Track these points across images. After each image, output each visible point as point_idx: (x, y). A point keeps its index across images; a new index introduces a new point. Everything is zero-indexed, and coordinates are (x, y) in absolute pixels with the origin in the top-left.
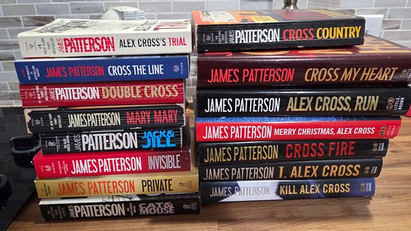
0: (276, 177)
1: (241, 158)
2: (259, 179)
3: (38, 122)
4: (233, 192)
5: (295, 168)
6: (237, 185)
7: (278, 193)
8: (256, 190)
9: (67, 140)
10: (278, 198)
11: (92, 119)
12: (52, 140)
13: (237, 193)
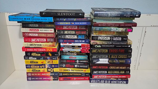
0: (108, 58)
1: (100, 52)
2: (104, 58)
3: (58, 32)
4: (98, 61)
5: (112, 56)
6: (99, 60)
7: (108, 62)
8: (103, 61)
9: (63, 36)
10: (108, 63)
11: (69, 32)
12: (60, 36)
13: (99, 62)
